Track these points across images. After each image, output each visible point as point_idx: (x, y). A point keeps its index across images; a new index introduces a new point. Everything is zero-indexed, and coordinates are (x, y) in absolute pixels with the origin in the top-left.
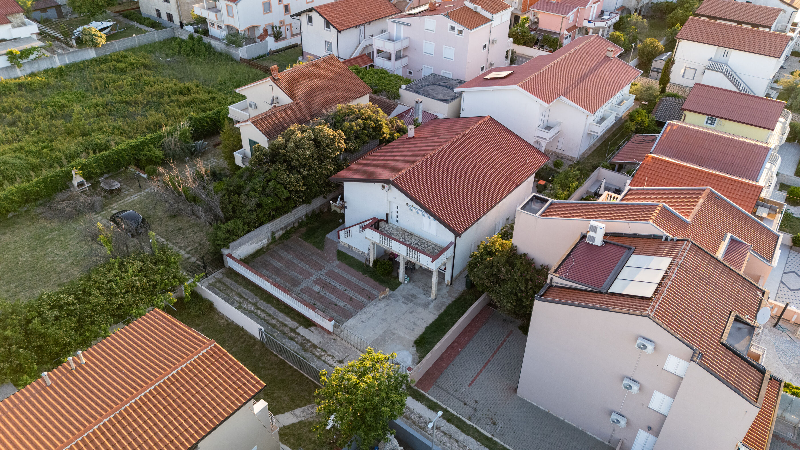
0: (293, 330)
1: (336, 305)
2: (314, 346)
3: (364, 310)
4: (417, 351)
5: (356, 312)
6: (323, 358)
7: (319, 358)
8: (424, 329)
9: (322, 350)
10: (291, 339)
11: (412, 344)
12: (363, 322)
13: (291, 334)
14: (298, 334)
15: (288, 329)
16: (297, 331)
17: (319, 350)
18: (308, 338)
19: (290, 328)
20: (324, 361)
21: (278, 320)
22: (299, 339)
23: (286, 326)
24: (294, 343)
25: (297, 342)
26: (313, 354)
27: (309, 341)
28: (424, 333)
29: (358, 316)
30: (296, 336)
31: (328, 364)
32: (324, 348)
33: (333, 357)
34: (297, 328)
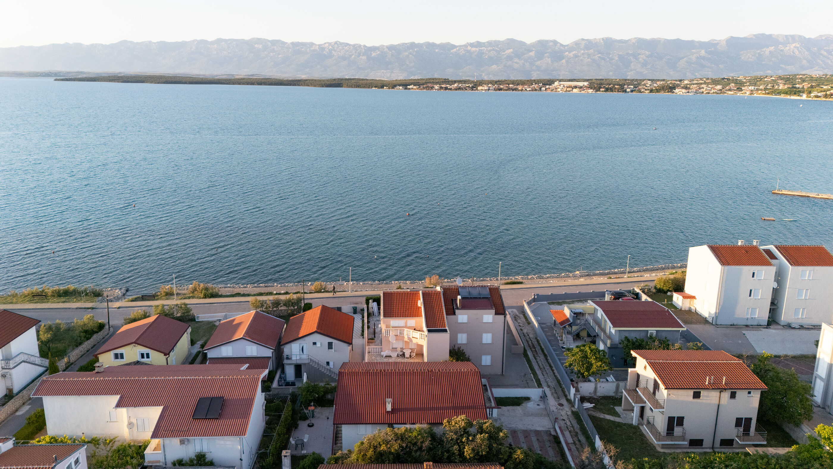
0: (574, 443)
1: (538, 440)
2: (570, 432)
3: (526, 429)
4: (523, 403)
5: (531, 431)
6: (571, 426)
7: (573, 427)
8: (507, 407)
10: (579, 441)
11: (521, 406)
12: (533, 425)
13: (577, 442)
14: (573, 441)
15: (577, 446)
16: (572, 442)
17: (570, 429)
19: (575, 445)
20: (571, 424)
22: (576, 439)
23: (576, 448)
24: (580, 438)
25: (578, 438)
26: (574, 430)
27: (571, 435)
28: (509, 405)
29: (533, 428)
30: (575, 440)
31: (571, 422)
32: (567, 429)
33: (566, 423)
34: (571, 443)
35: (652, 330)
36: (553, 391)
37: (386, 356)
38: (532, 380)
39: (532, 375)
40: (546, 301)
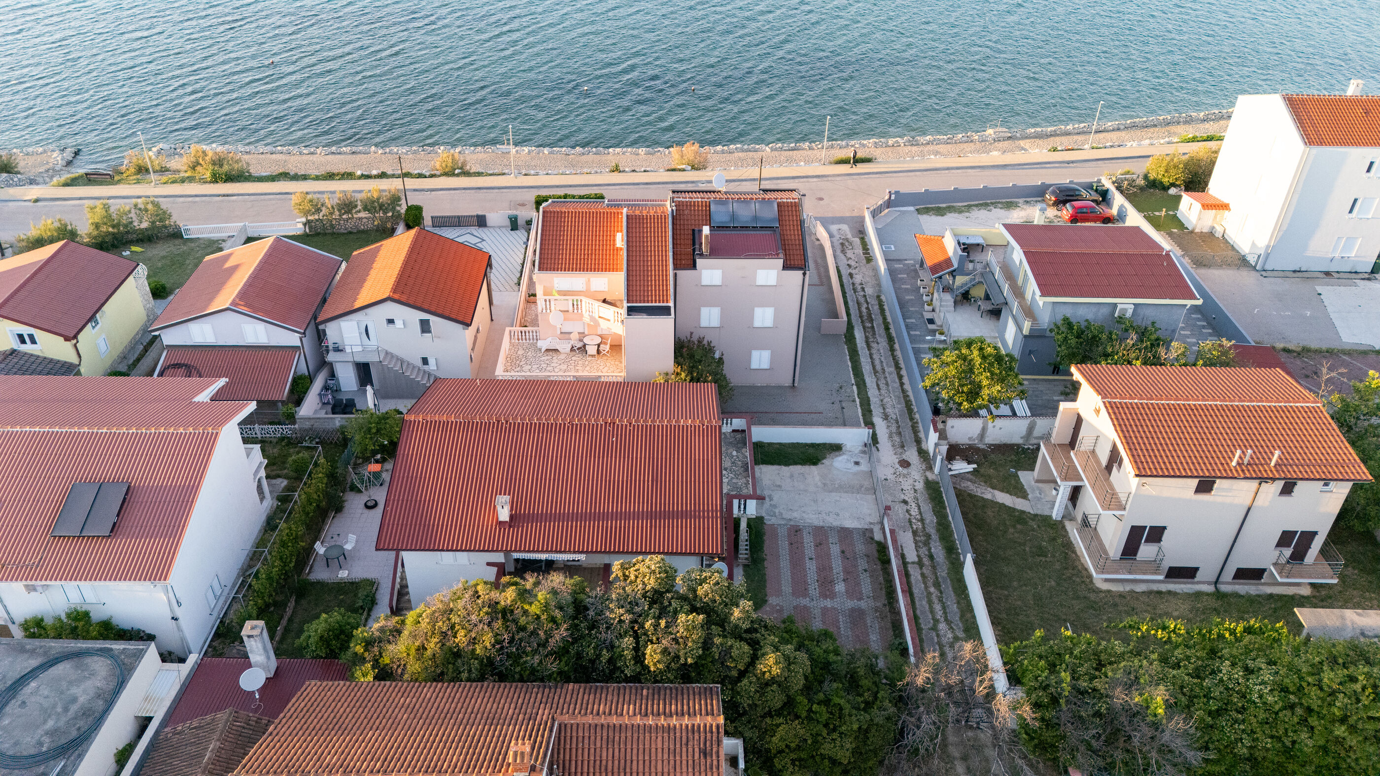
0: (920, 564)
1: (843, 552)
2: (915, 533)
3: (821, 524)
4: (825, 458)
5: (831, 528)
6: (919, 517)
7: (922, 520)
8: (791, 467)
9: (911, 525)
10: (931, 557)
11: (820, 466)
12: (838, 515)
13: (926, 561)
14: (918, 556)
15: (925, 570)
16: (916, 559)
17: (915, 527)
18: (914, 545)
19: (921, 568)
20: (920, 513)
21: (926, 587)
22: (924, 551)
23: (923, 575)
24: (933, 550)
25: (930, 549)
26: (924, 528)
27: (916, 542)
28: (795, 463)
29: (836, 523)
30: (922, 556)
31: (919, 508)
32: (908, 524)
33: (908, 511)
34: (913, 563)
35: (1126, 305)
36: (894, 429)
37: (547, 350)
38: (854, 401)
39: (855, 388)
40: (913, 205)
